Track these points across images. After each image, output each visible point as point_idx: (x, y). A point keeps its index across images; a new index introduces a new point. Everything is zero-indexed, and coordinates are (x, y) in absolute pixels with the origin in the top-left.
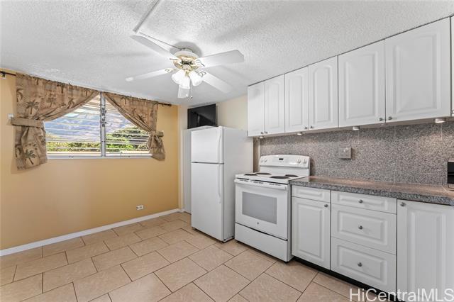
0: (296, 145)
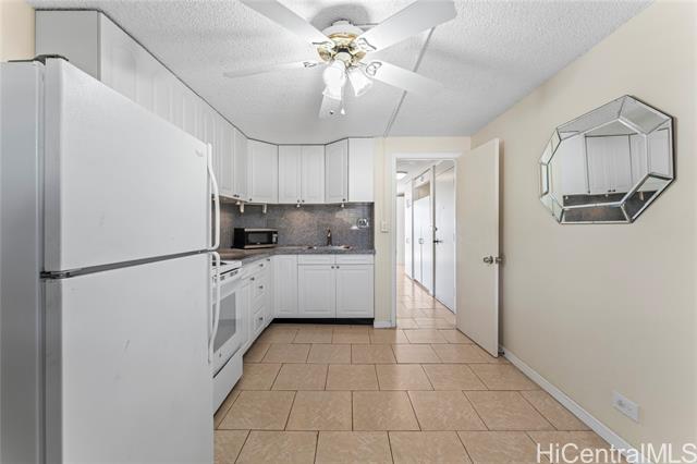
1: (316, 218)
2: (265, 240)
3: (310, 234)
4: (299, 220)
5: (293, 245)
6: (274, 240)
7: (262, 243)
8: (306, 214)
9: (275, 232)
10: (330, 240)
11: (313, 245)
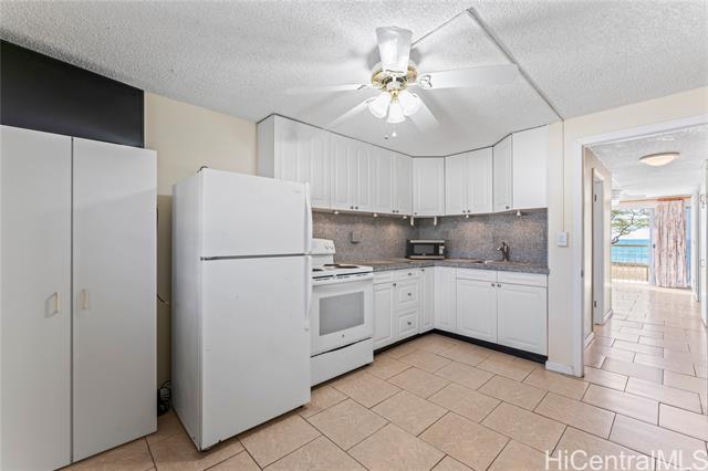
1: (491, 229)
2: (432, 252)
3: (484, 247)
4: (472, 231)
5: (467, 259)
6: (441, 252)
7: (427, 255)
8: (480, 225)
9: (442, 244)
10: (506, 255)
11: (487, 258)
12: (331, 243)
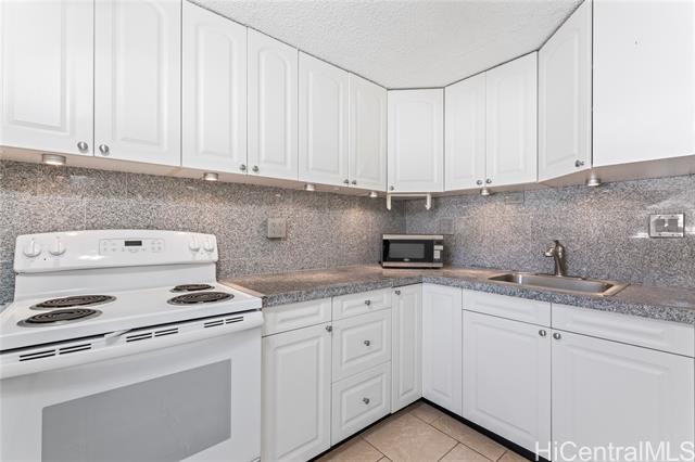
0: (172, 205)
1: (530, 215)
2: (421, 255)
3: (515, 248)
4: (493, 220)
5: (484, 268)
6: (437, 255)
7: (412, 260)
8: (508, 208)
9: (439, 242)
10: (561, 264)
11: (520, 269)
12: (210, 241)
